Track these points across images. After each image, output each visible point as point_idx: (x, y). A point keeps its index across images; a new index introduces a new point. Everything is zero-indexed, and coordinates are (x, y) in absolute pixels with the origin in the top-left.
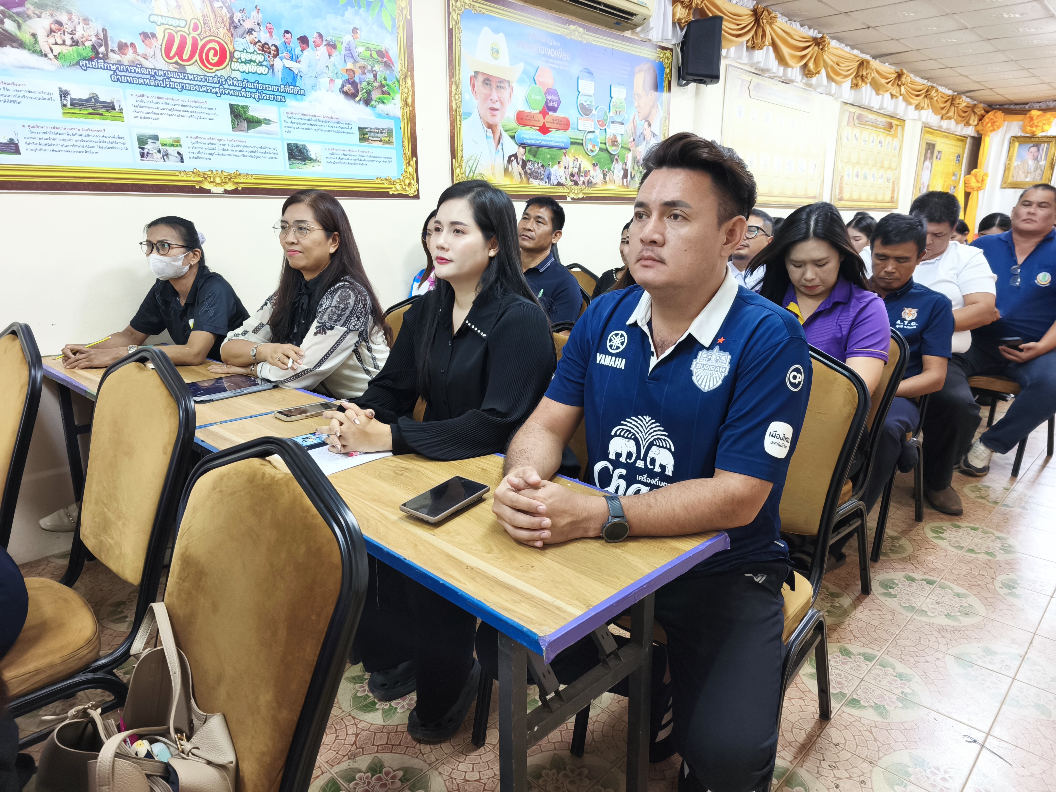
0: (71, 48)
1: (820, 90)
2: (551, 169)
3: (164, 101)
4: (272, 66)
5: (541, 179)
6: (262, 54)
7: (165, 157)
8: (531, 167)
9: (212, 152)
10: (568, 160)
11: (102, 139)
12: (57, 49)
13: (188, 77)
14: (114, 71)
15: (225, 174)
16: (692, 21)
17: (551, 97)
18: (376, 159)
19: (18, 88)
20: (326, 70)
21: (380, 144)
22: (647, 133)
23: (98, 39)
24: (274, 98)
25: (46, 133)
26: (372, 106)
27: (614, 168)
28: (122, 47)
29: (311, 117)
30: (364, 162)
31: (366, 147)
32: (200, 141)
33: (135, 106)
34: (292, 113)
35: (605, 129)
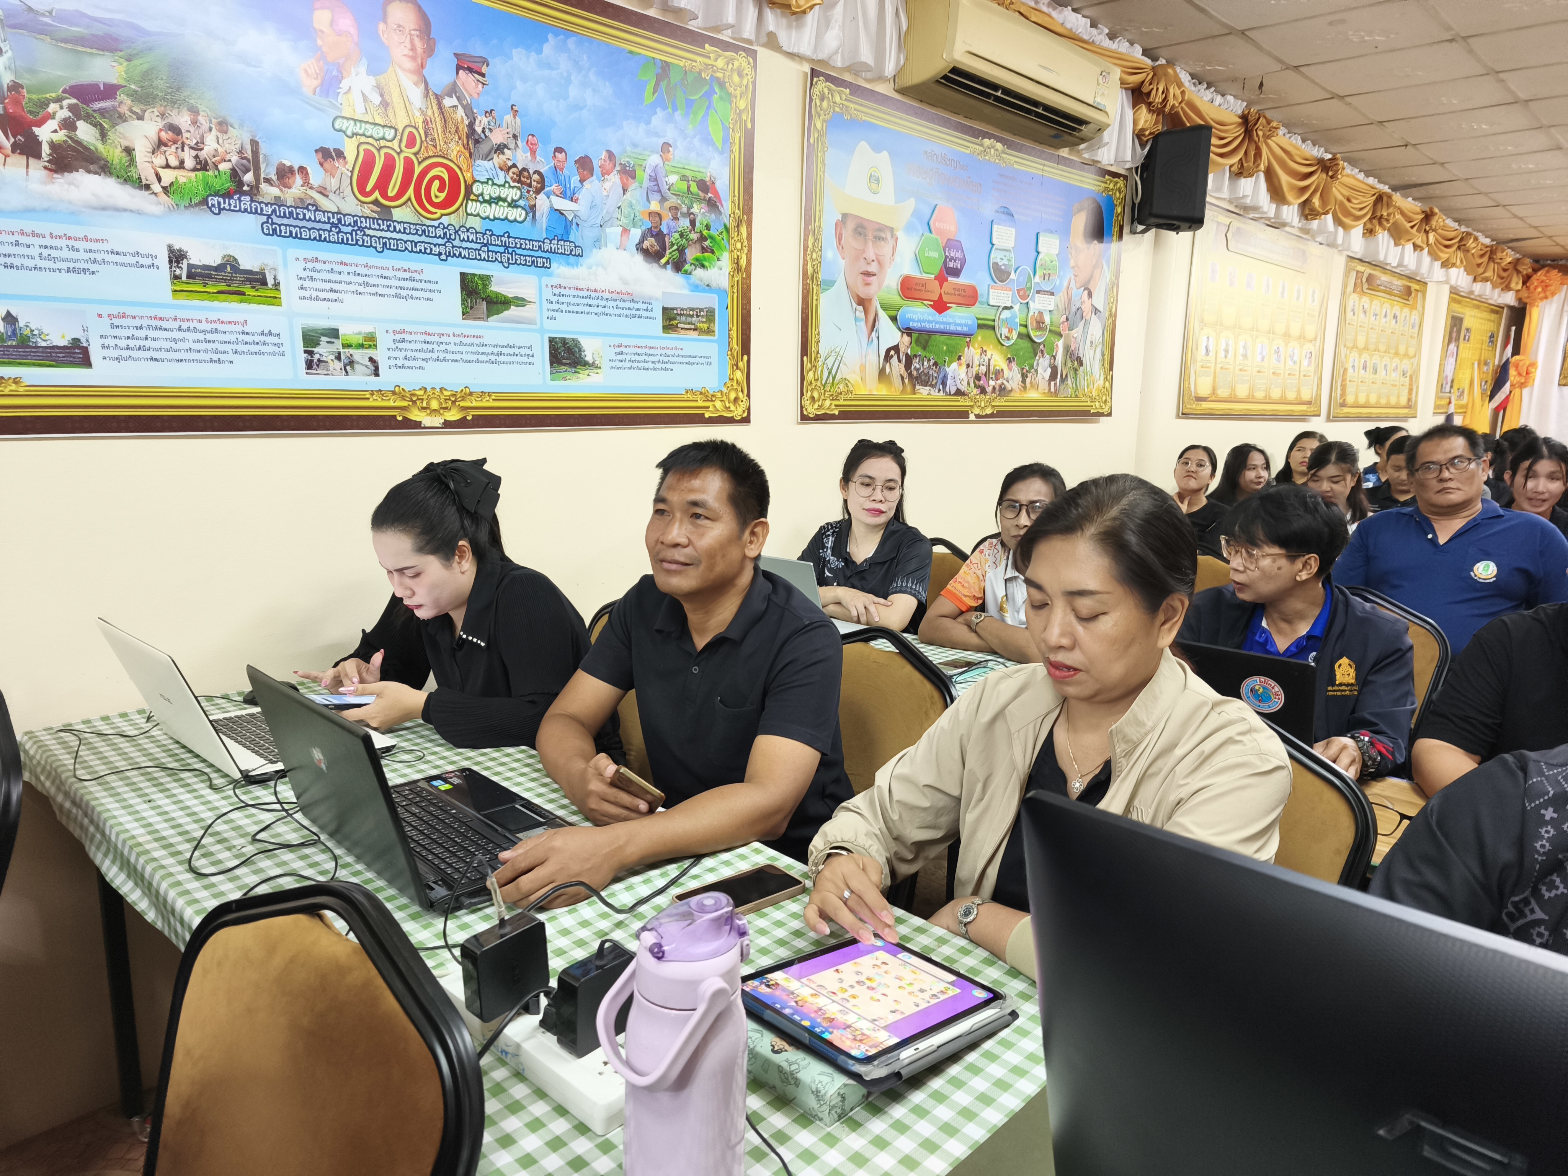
0: (193, 174)
1: (1320, 238)
2: (947, 369)
3: (352, 269)
4: (533, 208)
5: (932, 386)
6: (518, 188)
7: (348, 368)
8: (918, 366)
9: (428, 355)
10: (972, 353)
11: (242, 337)
12: (168, 176)
13: (395, 227)
14: (269, 216)
15: (445, 393)
16: (1160, 134)
17: (954, 254)
18: (687, 360)
19: (94, 246)
20: (617, 214)
21: (694, 335)
22: (1087, 308)
23: (243, 158)
24: (533, 262)
25: (141, 328)
26: (686, 273)
27: (1038, 364)
28: (285, 174)
29: (589, 293)
30: (668, 366)
31: (673, 340)
32: (407, 337)
33: (301, 279)
34: (560, 286)
35: (1027, 303)
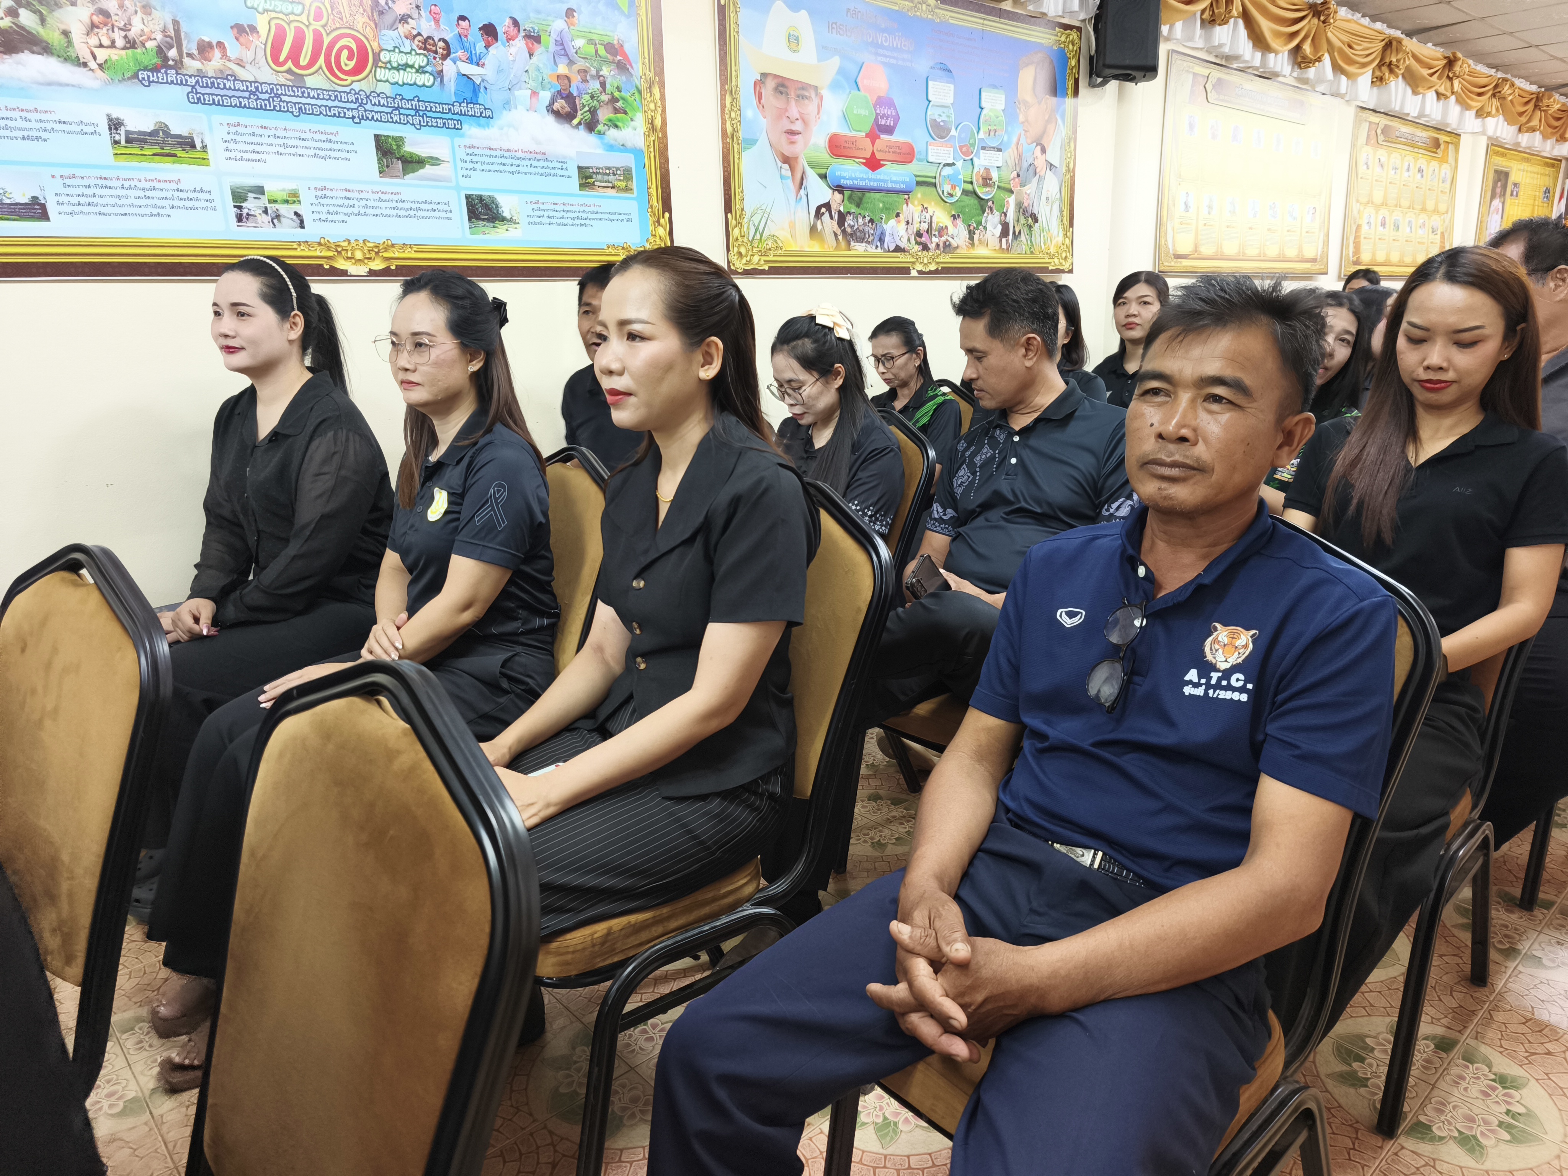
0: (124, 52)
1: (1321, 88)
2: (885, 226)
3: (272, 132)
4: (439, 74)
5: (868, 242)
6: (425, 55)
7: (275, 221)
8: (852, 223)
9: (349, 210)
10: (912, 210)
11: (176, 194)
12: (102, 55)
13: (309, 94)
14: (193, 87)
15: (369, 245)
17: (885, 111)
18: (606, 216)
19: (43, 117)
20: (525, 77)
21: (612, 192)
22: (1040, 163)
23: (166, 36)
24: (444, 124)
25: (89, 187)
26: (599, 133)
27: (986, 222)
28: (205, 49)
29: (502, 153)
30: (587, 222)
31: (590, 198)
32: (328, 193)
33: (226, 141)
34: (473, 147)
35: (972, 159)
